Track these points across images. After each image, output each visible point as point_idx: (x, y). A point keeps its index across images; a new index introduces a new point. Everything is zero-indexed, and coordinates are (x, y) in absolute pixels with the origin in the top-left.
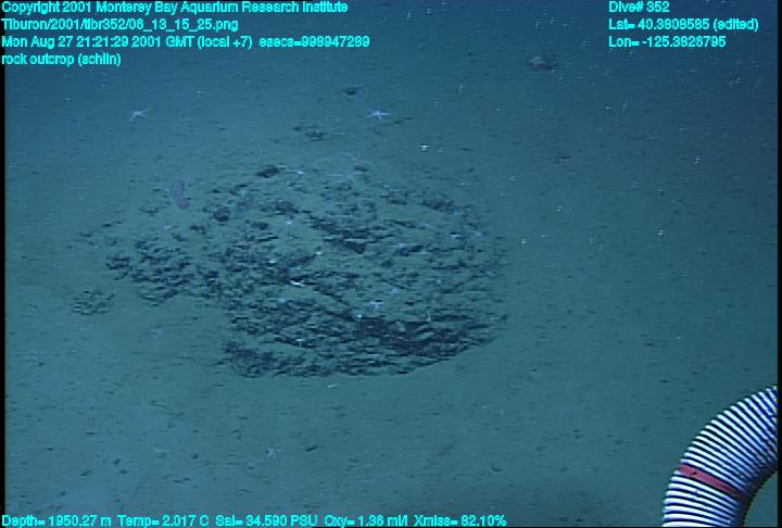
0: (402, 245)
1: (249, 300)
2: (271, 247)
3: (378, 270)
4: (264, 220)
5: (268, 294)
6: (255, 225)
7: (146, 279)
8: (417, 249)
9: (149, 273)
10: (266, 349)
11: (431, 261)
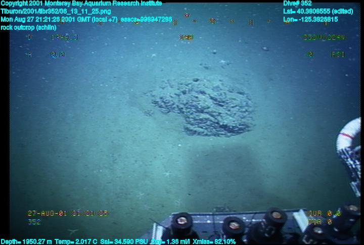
0: (232, 105)
1: (191, 116)
2: (199, 104)
3: (227, 112)
4: (197, 95)
5: (197, 115)
6: (194, 97)
7: (163, 107)
8: (236, 106)
9: (164, 106)
10: (195, 129)
11: (239, 110)
